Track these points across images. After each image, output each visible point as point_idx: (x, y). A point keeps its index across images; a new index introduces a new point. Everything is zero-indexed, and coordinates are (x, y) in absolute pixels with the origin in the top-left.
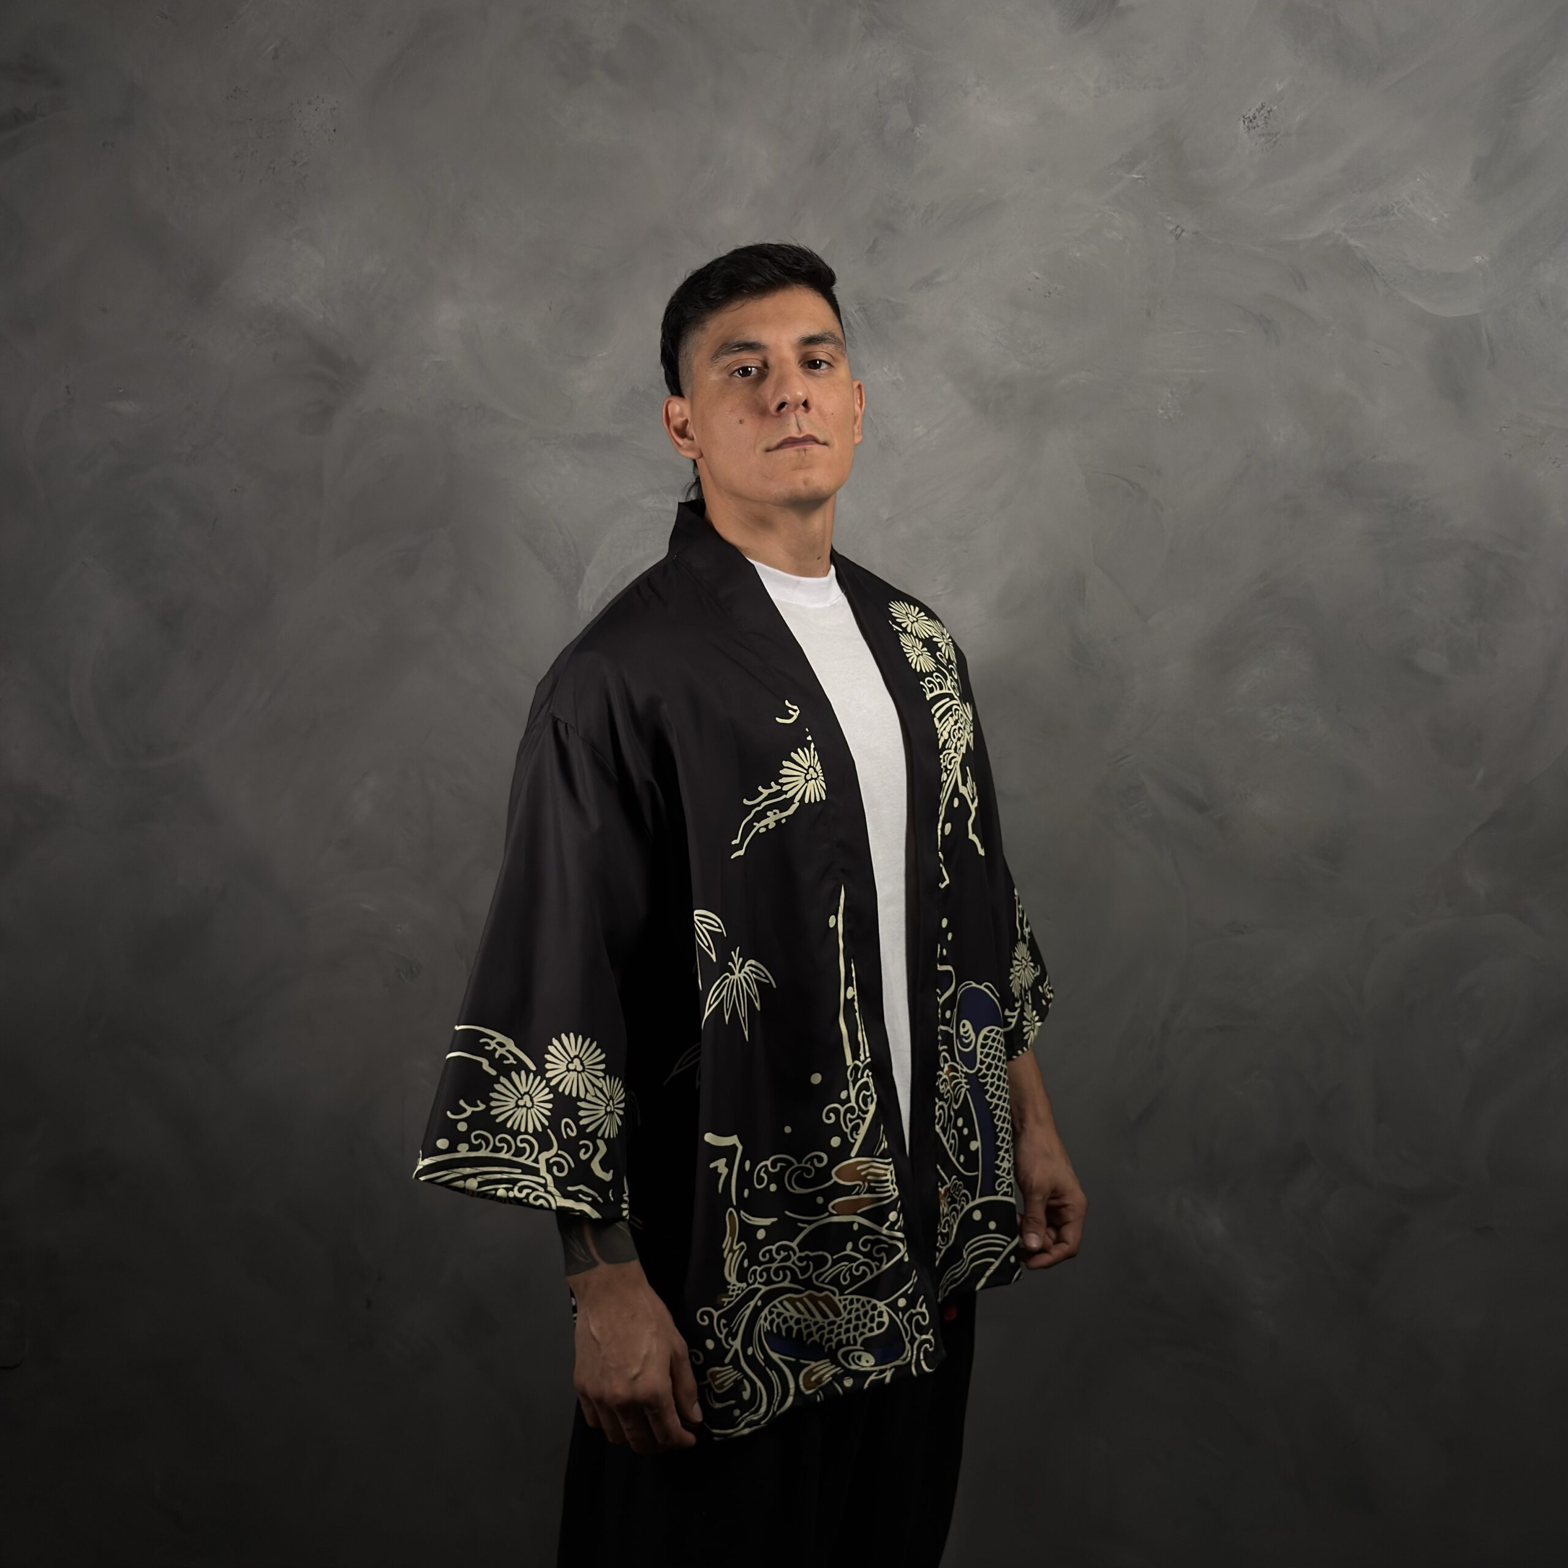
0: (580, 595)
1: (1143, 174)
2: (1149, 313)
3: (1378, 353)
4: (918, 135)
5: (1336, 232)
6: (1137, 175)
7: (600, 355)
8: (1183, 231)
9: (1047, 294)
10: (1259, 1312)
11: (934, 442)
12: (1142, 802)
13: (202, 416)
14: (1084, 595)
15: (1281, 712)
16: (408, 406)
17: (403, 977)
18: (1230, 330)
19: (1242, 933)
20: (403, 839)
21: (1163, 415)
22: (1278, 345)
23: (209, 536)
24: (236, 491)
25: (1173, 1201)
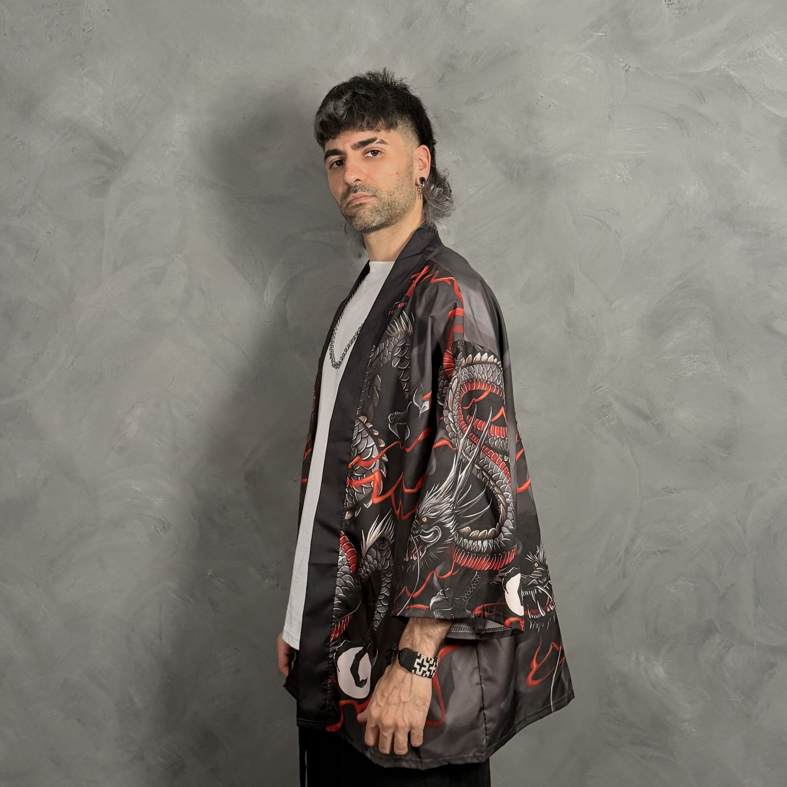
0: (265, 294)
1: (606, 33)
2: (610, 118)
3: (749, 140)
4: (468, 10)
5: (722, 67)
6: (602, 33)
7: (275, 147)
8: (629, 67)
9: (549, 107)
10: (688, 724)
11: (481, 198)
12: (610, 415)
13: (28, 187)
14: (574, 290)
15: (694, 358)
16: (157, 179)
17: (159, 531)
18: (660, 127)
19: (673, 493)
20: (158, 446)
21: (619, 179)
22: (689, 136)
23: (34, 261)
24: (50, 233)
25: (633, 658)
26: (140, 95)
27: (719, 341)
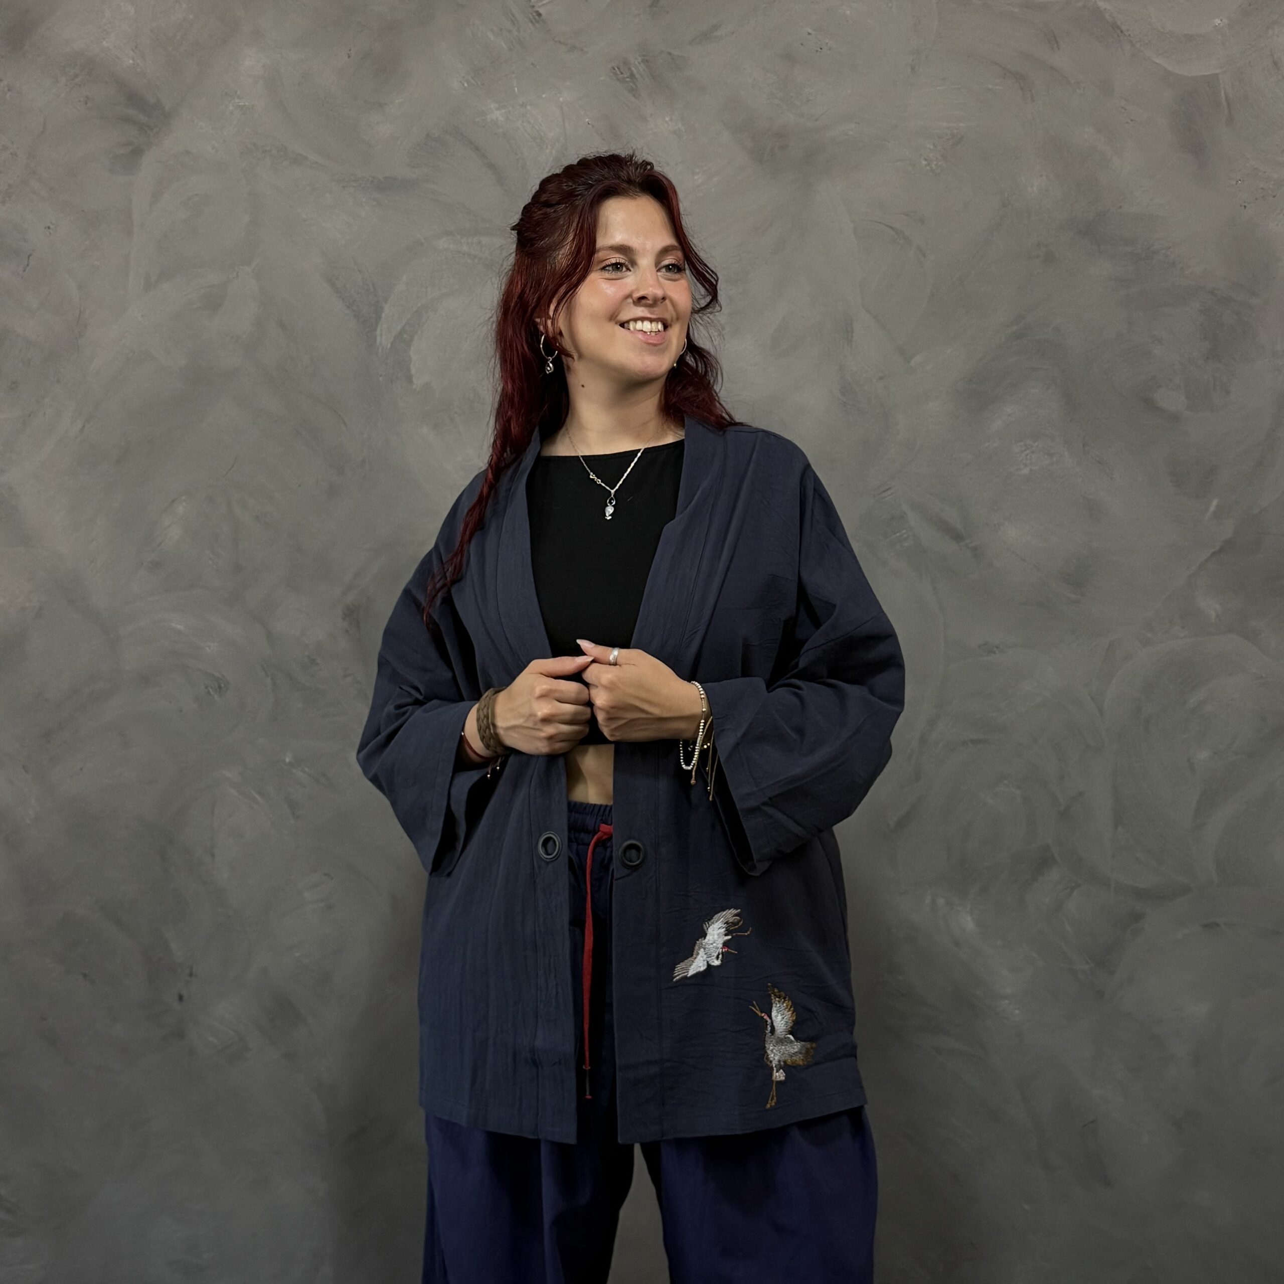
0: (378, 332)
2: (913, 69)
3: (1125, 109)
7: (397, 101)
9: (820, 50)
10: (1007, 1002)
11: (713, 190)
12: (904, 531)
13: (17, 156)
14: (852, 337)
15: (1032, 447)
16: (213, 149)
17: (212, 693)
18: (990, 86)
19: (994, 653)
20: (210, 562)
21: (926, 166)
22: (1033, 101)
23: (24, 271)
24: (49, 228)
25: (928, 900)
26: (191, 17)
27: (1071, 421)
